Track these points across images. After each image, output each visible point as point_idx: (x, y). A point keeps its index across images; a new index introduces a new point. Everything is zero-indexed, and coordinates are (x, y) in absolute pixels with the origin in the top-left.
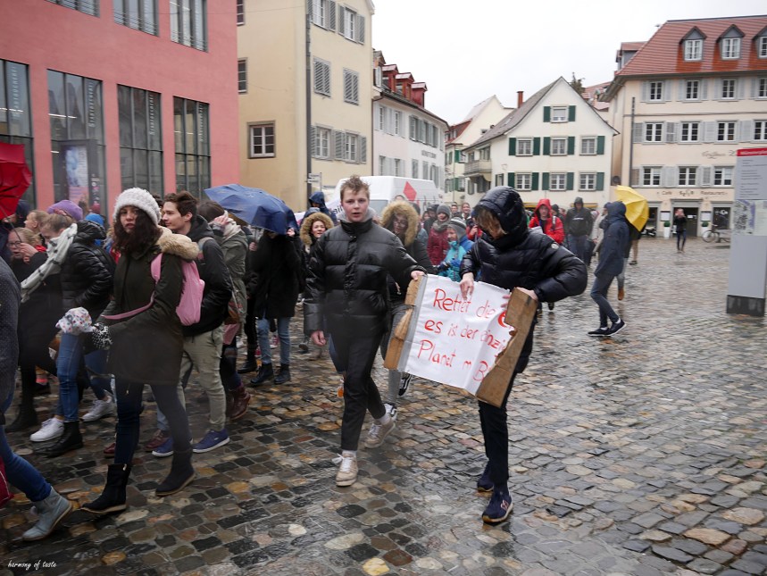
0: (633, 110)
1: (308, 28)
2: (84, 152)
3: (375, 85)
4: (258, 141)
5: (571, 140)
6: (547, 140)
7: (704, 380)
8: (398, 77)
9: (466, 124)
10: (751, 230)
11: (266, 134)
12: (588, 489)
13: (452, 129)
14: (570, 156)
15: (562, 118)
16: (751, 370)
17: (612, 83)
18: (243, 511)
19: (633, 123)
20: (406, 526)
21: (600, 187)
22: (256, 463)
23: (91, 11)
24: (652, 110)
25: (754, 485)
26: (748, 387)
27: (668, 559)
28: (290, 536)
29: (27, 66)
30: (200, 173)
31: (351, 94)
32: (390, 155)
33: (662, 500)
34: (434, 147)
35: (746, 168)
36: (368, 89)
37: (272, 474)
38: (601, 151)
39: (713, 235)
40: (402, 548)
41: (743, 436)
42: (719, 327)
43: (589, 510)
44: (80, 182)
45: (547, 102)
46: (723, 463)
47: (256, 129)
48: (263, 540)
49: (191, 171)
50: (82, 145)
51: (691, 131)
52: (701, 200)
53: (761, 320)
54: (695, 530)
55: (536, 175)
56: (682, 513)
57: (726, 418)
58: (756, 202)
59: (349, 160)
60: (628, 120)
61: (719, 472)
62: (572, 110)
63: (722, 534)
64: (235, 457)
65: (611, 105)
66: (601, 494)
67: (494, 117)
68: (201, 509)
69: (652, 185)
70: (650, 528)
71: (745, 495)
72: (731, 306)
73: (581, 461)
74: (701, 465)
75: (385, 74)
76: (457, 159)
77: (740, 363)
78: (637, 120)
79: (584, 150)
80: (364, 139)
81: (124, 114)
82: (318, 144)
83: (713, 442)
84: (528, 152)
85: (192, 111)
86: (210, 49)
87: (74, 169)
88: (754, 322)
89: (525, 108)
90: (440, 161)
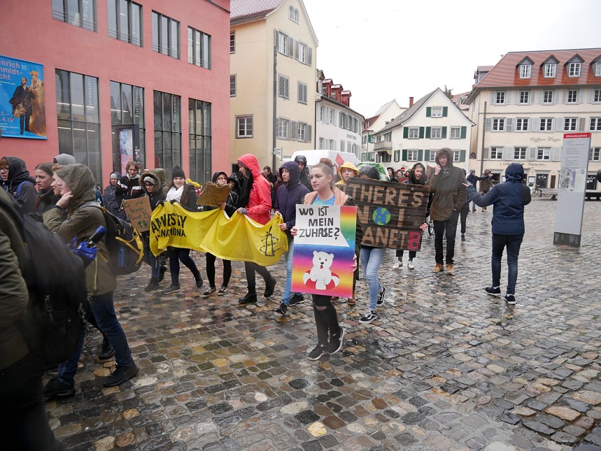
0: (485, 110)
1: (275, 55)
2: (131, 132)
3: (317, 91)
4: (242, 127)
5: (444, 129)
6: (428, 129)
7: (544, 292)
8: (332, 87)
9: (376, 118)
10: (573, 188)
11: (247, 123)
12: (470, 372)
13: (366, 121)
14: (443, 139)
15: (439, 115)
16: (576, 285)
17: (472, 92)
18: (223, 381)
19: (485, 118)
20: (339, 397)
21: (463, 160)
22: (233, 344)
23: (139, 44)
24: (497, 110)
25: (592, 373)
26: (575, 297)
27: (535, 432)
28: (256, 402)
29: (98, 78)
30: (205, 147)
31: (302, 98)
32: (327, 137)
33: (525, 382)
34: (355, 132)
35: (569, 147)
36: (313, 95)
37: (244, 353)
38: (464, 136)
39: (537, 192)
40: (336, 415)
41: (578, 334)
42: (550, 254)
43: (472, 389)
44: (128, 152)
45: (429, 104)
46: (566, 354)
47: (241, 119)
48: (236, 404)
49: (199, 146)
50: (129, 128)
51: (523, 124)
52: (529, 169)
53: (578, 250)
54: (553, 408)
55: (421, 151)
56: (541, 394)
57: (564, 320)
58: (576, 170)
59: (300, 140)
60: (482, 116)
61: (565, 362)
62: (445, 109)
63: (574, 412)
64: (219, 340)
65: (470, 107)
66: (481, 377)
67: (394, 113)
68: (194, 378)
69: (496, 159)
70: (519, 405)
71: (587, 381)
72: (556, 240)
73: (463, 350)
74: (552, 356)
75: (324, 85)
76: (369, 141)
77: (568, 280)
78: (488, 116)
79: (452, 135)
80: (310, 127)
81: (157, 110)
82: (281, 129)
83: (557, 338)
84: (416, 136)
85: (200, 108)
86: (212, 68)
87: (124, 143)
88: (573, 251)
89: (414, 108)
90: (358, 141)
